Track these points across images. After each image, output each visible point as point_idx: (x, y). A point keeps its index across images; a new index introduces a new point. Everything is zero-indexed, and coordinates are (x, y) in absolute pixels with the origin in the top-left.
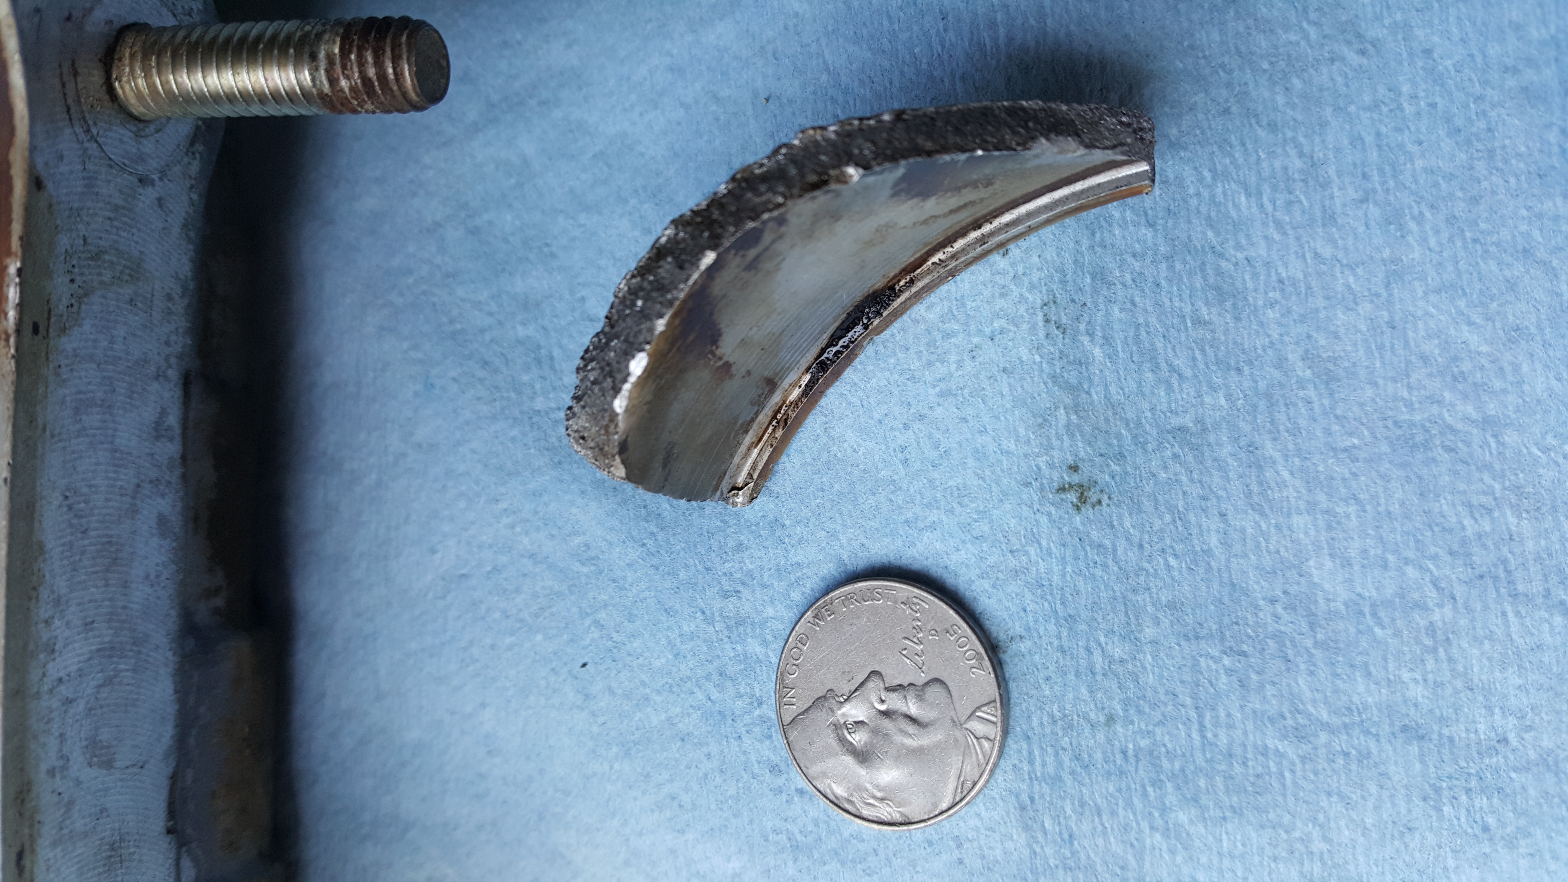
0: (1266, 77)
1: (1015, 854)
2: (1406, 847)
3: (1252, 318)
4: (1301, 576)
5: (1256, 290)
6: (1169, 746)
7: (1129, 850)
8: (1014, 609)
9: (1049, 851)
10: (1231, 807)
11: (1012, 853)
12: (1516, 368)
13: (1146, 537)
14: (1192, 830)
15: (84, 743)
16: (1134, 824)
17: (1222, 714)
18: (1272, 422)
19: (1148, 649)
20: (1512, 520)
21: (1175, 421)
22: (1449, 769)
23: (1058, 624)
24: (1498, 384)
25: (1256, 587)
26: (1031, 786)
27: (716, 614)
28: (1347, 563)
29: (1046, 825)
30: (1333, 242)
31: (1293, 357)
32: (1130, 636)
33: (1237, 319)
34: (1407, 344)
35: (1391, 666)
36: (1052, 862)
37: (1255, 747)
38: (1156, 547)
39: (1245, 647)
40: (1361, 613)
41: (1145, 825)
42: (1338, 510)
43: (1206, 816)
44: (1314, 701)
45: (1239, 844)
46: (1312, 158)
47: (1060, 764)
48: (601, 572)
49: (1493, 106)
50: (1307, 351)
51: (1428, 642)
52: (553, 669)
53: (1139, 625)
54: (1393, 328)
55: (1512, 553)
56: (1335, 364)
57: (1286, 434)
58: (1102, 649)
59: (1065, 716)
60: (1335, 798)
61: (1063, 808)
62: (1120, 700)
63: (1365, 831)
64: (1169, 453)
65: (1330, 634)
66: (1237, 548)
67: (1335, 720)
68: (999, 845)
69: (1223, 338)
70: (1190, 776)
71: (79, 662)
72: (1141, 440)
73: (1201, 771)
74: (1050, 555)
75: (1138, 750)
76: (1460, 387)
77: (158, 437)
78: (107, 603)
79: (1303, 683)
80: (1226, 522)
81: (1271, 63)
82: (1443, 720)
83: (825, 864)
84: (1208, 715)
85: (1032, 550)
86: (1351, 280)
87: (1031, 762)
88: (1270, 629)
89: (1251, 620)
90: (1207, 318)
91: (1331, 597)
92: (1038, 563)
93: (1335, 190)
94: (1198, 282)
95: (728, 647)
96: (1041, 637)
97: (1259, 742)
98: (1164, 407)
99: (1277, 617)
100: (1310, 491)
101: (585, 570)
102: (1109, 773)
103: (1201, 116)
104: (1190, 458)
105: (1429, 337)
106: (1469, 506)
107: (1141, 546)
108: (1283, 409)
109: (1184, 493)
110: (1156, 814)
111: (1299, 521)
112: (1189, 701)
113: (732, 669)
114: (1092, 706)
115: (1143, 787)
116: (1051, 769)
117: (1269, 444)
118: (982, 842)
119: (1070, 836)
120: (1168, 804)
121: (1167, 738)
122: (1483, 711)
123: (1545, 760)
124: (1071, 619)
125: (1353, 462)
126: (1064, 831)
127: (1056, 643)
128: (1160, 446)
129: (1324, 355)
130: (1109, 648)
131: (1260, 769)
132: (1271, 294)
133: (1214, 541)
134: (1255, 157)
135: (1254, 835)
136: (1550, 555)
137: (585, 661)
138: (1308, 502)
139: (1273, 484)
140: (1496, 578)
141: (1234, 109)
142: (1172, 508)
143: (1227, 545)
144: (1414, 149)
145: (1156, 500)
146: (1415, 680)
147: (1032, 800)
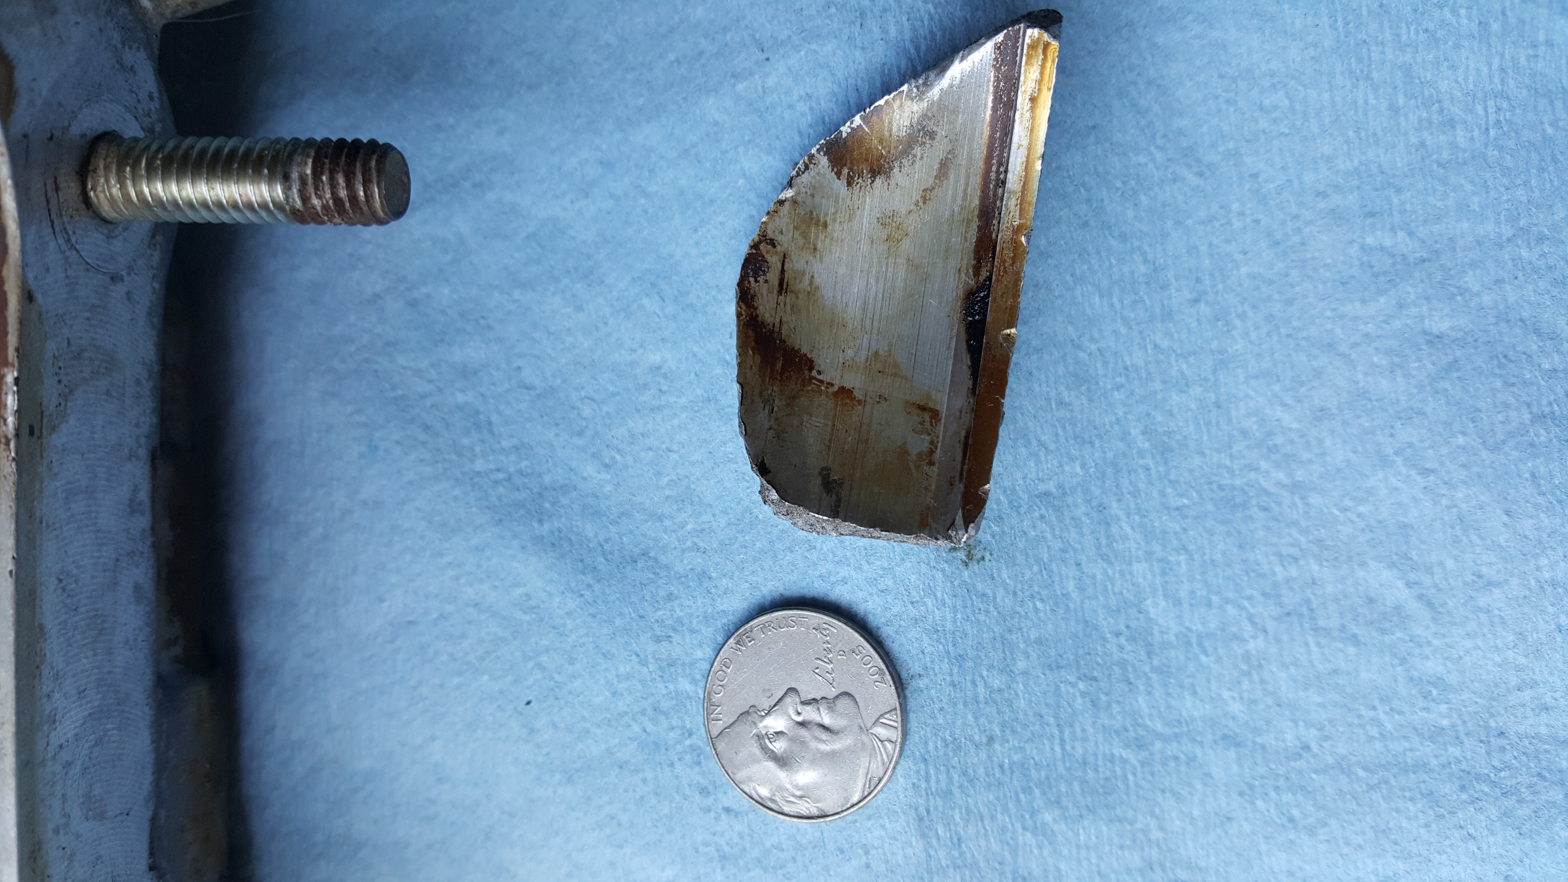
0: (1119, 194)
1: (914, 858)
2: (1226, 833)
3: (1102, 399)
4: (1140, 613)
5: (1105, 376)
6: (1037, 758)
7: (1006, 847)
8: (914, 652)
9: (942, 854)
10: (1087, 806)
11: (911, 858)
12: (1320, 442)
13: (1019, 586)
14: (1056, 828)
15: (81, 800)
16: (1010, 826)
17: (1078, 729)
18: (1117, 486)
19: (1020, 679)
20: (1315, 567)
21: (1042, 488)
22: (1262, 770)
23: (950, 663)
24: (1306, 456)
25: (1103, 622)
26: (928, 800)
27: (650, 657)
28: (1178, 602)
29: (940, 832)
30: (1169, 335)
31: (1135, 432)
32: (1006, 670)
33: (1090, 400)
34: (1230, 421)
35: (1214, 686)
36: (944, 862)
37: (1104, 755)
38: (1027, 593)
39: (1095, 673)
40: (1189, 643)
41: (1018, 826)
42: (1170, 558)
43: (1067, 814)
44: (1151, 716)
45: (1093, 838)
46: (1154, 263)
47: (951, 780)
48: (542, 620)
49: (1307, 223)
50: (1146, 427)
51: (1244, 667)
52: (499, 706)
53: (1013, 659)
54: (1219, 407)
55: (1315, 595)
56: (1169, 437)
57: (1129, 496)
58: (985, 681)
59: (955, 739)
60: (1168, 795)
61: (952, 816)
62: (999, 723)
63: (1193, 821)
64: (1037, 514)
65: (1164, 661)
66: (1090, 591)
67: (1168, 731)
68: (900, 851)
69: (1079, 417)
70: (1053, 783)
71: (76, 727)
72: (1016, 504)
73: (1062, 778)
74: (944, 604)
75: (1012, 764)
76: (1274, 457)
77: (132, 513)
78: (96, 671)
79: (1142, 701)
80: (1081, 570)
81: (1124, 182)
82: (1256, 731)
83: (749, 871)
84: (1067, 733)
85: (929, 602)
86: (1184, 367)
87: (927, 780)
88: (1115, 657)
89: (1100, 650)
90: (1067, 400)
91: (1164, 630)
92: (934, 612)
93: (1173, 291)
94: (1061, 370)
95: (661, 685)
96: (936, 675)
97: (1107, 751)
98: (1033, 476)
99: (1121, 648)
100: (1147, 543)
101: (527, 618)
102: (989, 785)
103: (1064, 228)
104: (1053, 518)
105: (1249, 415)
106: (1279, 555)
107: (1015, 594)
108: (1126, 475)
109: (1049, 547)
110: (1027, 816)
111: (1139, 568)
112: (1052, 721)
113: (665, 705)
114: (977, 730)
115: (1017, 794)
116: (943, 785)
117: (1114, 504)
118: (886, 849)
119: (959, 840)
120: (1036, 806)
121: (1035, 751)
122: (1289, 723)
123: (1340, 764)
124: (961, 658)
125: (1183, 519)
126: (954, 835)
127: (948, 679)
128: (1030, 510)
129: (1160, 430)
130: (990, 680)
131: (1108, 774)
132: (1118, 379)
133: (1071, 586)
134: (1107, 263)
135: (1104, 828)
136: (1345, 596)
137: (529, 698)
138: (1146, 552)
139: (1117, 538)
140: (1301, 615)
141: (1092, 222)
142: (1039, 560)
143: (1081, 589)
144: (1239, 257)
145: (1027, 554)
146: (1234, 698)
147: (928, 811)
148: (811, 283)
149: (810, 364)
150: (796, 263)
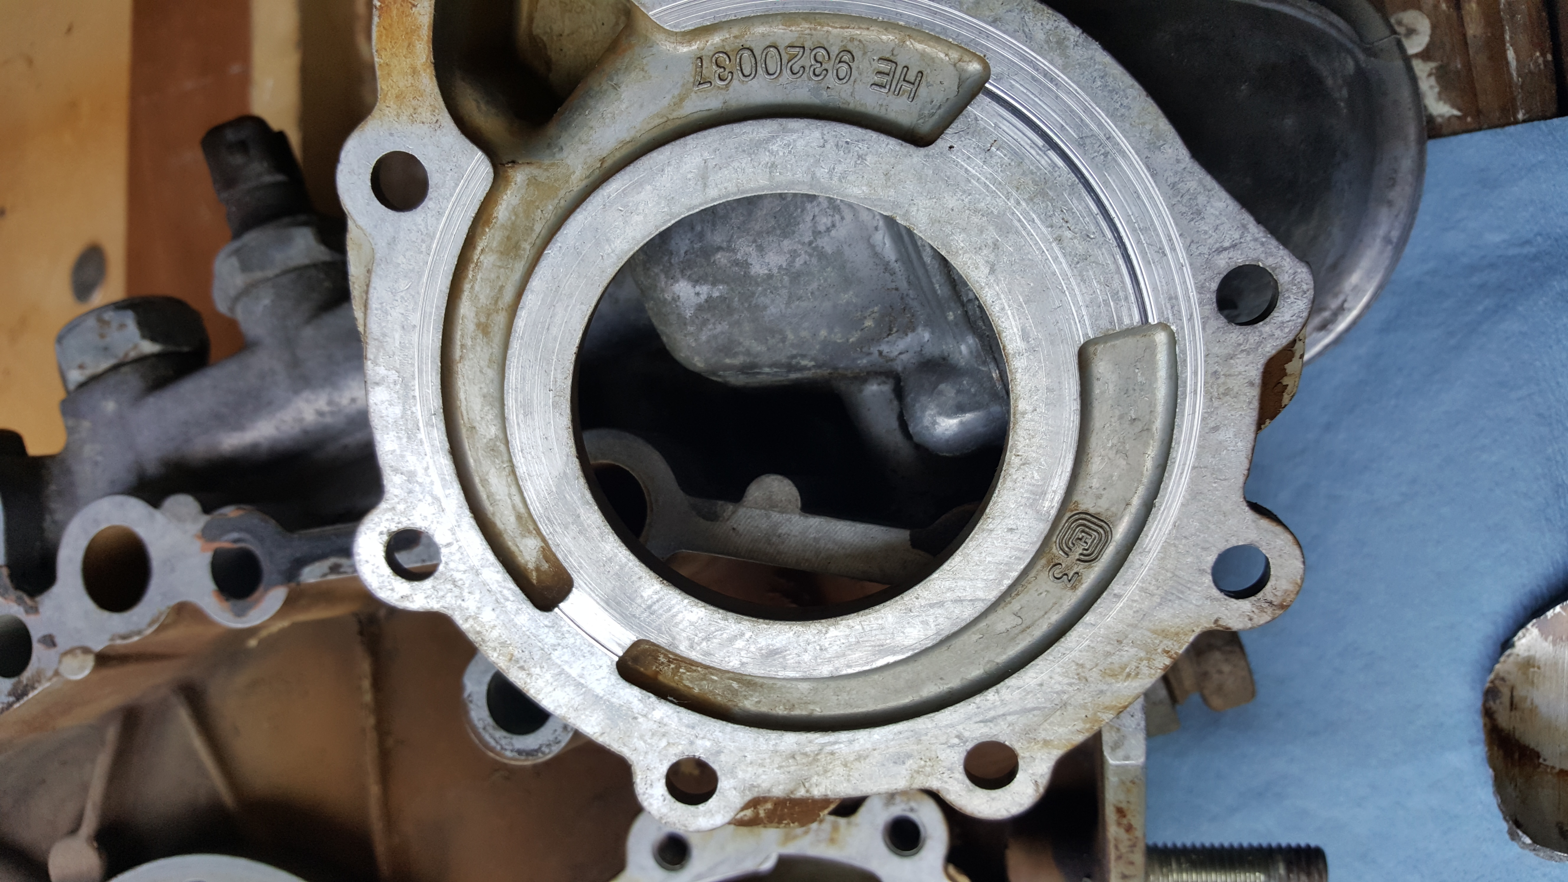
148: (1532, 704)
149: (1538, 755)
150: (1520, 692)
